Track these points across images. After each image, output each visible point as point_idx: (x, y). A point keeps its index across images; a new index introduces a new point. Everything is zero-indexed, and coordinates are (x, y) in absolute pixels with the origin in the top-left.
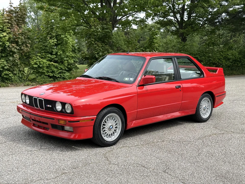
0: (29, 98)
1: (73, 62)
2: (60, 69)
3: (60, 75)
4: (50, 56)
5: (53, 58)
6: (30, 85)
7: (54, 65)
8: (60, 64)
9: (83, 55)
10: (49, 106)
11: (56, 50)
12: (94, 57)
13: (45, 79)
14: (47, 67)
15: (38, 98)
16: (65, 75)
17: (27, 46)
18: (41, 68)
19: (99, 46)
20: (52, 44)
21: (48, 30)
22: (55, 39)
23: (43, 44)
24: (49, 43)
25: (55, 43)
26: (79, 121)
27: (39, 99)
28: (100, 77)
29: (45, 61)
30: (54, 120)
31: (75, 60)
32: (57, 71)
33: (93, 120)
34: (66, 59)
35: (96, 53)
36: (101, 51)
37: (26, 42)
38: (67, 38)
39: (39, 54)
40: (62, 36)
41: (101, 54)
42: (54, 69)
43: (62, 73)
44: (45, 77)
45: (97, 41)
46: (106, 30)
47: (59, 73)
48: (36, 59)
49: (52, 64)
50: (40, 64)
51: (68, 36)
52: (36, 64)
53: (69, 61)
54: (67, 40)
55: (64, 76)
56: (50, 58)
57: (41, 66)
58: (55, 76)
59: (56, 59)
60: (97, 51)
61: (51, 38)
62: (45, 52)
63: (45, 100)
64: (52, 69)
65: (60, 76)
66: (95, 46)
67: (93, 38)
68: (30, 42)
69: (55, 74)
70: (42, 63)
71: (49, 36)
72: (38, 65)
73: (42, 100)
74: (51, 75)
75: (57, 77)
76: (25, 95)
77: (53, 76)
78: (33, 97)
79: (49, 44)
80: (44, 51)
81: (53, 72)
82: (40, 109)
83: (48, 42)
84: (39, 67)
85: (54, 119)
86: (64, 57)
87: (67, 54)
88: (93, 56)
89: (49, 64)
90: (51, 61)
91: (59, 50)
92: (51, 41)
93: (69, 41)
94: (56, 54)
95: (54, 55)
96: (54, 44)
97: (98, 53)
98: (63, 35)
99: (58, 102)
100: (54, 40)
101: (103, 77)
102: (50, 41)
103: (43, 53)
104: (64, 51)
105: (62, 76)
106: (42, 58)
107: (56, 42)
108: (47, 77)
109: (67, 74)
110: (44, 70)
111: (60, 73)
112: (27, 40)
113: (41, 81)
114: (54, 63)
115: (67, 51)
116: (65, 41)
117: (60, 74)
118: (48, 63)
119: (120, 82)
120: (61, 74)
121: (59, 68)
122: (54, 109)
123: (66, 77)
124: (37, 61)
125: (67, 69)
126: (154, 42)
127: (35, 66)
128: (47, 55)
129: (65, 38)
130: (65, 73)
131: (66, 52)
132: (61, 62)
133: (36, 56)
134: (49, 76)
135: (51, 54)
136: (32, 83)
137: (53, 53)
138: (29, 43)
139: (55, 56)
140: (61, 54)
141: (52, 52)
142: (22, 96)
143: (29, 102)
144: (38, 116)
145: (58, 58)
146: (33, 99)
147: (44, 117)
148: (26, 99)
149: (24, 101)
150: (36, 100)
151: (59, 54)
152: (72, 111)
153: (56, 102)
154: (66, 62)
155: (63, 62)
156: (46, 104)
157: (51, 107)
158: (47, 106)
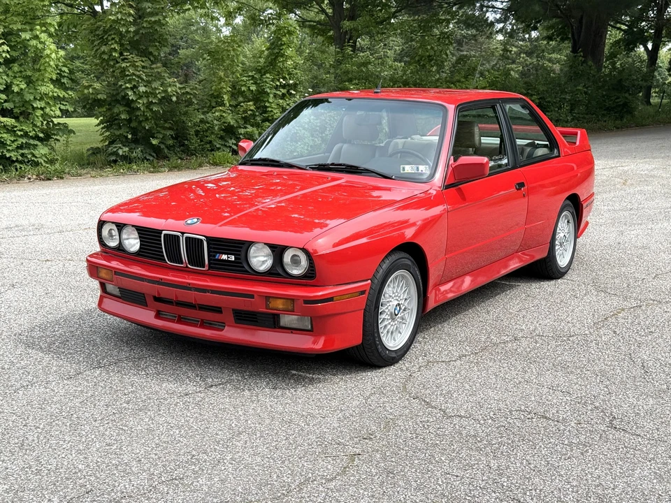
0: (139, 233)
2: (21, 136)
3: (22, 155)
7: (3, 123)
8: (22, 119)
9: (86, 91)
10: (224, 257)
11: (5, 77)
12: (119, 98)
15: (183, 233)
16: (36, 152)
19: (135, 67)
27: (186, 238)
28: (320, 165)
30: (253, 298)
31: (63, 107)
32: (13, 142)
33: (363, 292)
34: (37, 104)
35: (127, 85)
36: (142, 79)
38: (41, 43)
40: (26, 36)
41: (142, 89)
42: (5, 135)
43: (28, 146)
45: (127, 50)
47: (18, 148)
51: (43, 36)
53: (48, 110)
54: (40, 46)
55: (34, 155)
58: (8, 155)
59: (8, 105)
60: (130, 81)
65: (20, 158)
66: (124, 65)
67: (116, 42)
69: (8, 151)
73: (201, 240)
75: (14, 159)
77: (3, 157)
78: (161, 233)
82: (187, 267)
86: (32, 97)
87: (43, 89)
88: (118, 94)
91: (15, 77)
93: (47, 52)
94: (8, 90)
98: (25, 31)
99: (256, 245)
104: (29, 81)
105: (29, 156)
109: (42, 150)
111: (21, 147)
114: (4, 117)
115: (43, 81)
116: (32, 50)
117: (21, 151)
119: (393, 177)
120: (25, 151)
121: (19, 133)
122: (244, 267)
123: (40, 160)
125: (41, 135)
126: (283, 55)
129: (34, 42)
130: (35, 146)
131: (40, 83)
132: (21, 114)
139: (4, 96)
140: (21, 89)
142: (102, 228)
143: (140, 248)
144: (190, 289)
145: (14, 102)
146: (161, 237)
147: (213, 292)
148: (124, 236)
149: (113, 244)
150: (172, 241)
151: (16, 89)
152: (311, 270)
153: (250, 243)
154: (39, 113)
155: (30, 114)
156: (214, 252)
157: (233, 259)
158: (217, 257)
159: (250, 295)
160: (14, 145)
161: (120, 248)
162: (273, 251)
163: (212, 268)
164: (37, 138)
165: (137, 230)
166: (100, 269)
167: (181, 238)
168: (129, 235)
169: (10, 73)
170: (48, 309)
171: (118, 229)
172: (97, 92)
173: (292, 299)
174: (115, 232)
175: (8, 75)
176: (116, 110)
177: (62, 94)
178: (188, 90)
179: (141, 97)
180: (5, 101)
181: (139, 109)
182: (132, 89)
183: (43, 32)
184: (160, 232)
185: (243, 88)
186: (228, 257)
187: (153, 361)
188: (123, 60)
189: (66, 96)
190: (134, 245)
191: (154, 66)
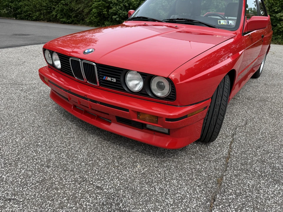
0: (59, 57)
10: (109, 79)
15: (82, 59)
26: (186, 116)
27: (84, 63)
28: (170, 19)
30: (128, 111)
33: (205, 108)
63: (99, 65)
73: (93, 66)
76: (50, 52)
78: (69, 58)
82: (86, 82)
99: (131, 72)
101: (178, 19)
119: (215, 27)
122: (122, 87)
142: (45, 52)
143: (61, 66)
144: (86, 99)
146: (69, 61)
147: (101, 103)
148: (54, 58)
149: (50, 62)
150: (76, 64)
152: (172, 95)
156: (102, 75)
157: (115, 81)
158: (104, 79)
159: (126, 110)
161: (53, 65)
162: (143, 78)
163: (102, 85)
165: (58, 55)
167: (80, 63)
173: (157, 117)
186: (112, 79)
190: (59, 64)
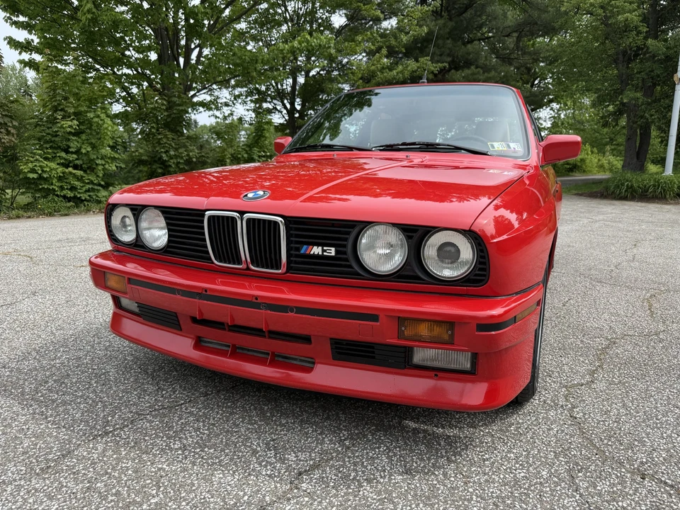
0: (166, 217)
1: (114, 168)
2: (88, 183)
3: (89, 196)
4: (63, 154)
5: (71, 159)
6: (23, 216)
7: (74, 174)
8: (88, 172)
9: (134, 154)
10: (317, 250)
11: (76, 143)
12: (156, 159)
13: (56, 204)
14: (60, 179)
15: (242, 213)
16: (99, 195)
17: (8, 133)
18: (46, 180)
19: (167, 138)
20: (69, 130)
21: (55, 101)
22: (73, 119)
23: (47, 131)
24: (62, 127)
25: (74, 127)
26: (513, 320)
27: (249, 220)
29: (53, 165)
30: (377, 321)
31: (117, 165)
32: (82, 187)
34: (99, 162)
35: (162, 150)
36: (172, 146)
37: (6, 124)
38: (101, 120)
39: (40, 152)
40: (91, 115)
41: (172, 153)
42: (76, 183)
43: (93, 190)
44: (56, 199)
46: (181, 108)
47: (86, 191)
48: (32, 162)
49: (70, 173)
50: (43, 171)
51: (103, 116)
52: (33, 171)
53: (107, 166)
54: (100, 122)
55: (97, 196)
56: (65, 159)
57: (45, 176)
58: (79, 196)
59: (78, 162)
60: (163, 148)
61: (64, 118)
62: (51, 147)
63: (293, 221)
64: (70, 183)
65: (88, 198)
66: (159, 137)
67: (154, 123)
68: (16, 123)
69: (79, 193)
70: (48, 170)
71: (60, 113)
72: (37, 173)
73: (276, 223)
74: (70, 194)
75: (83, 198)
76: (132, 210)
77: (75, 197)
78: (204, 215)
79: (62, 130)
80: (51, 144)
81: (73, 188)
83: (59, 125)
84: (41, 177)
85: (374, 318)
86: (95, 157)
87: (103, 151)
88: (156, 157)
89: (63, 173)
90: (67, 166)
91: (83, 143)
92: (66, 123)
93: (105, 126)
94: (78, 152)
95: (72, 153)
96: (73, 131)
97: (166, 152)
98: (90, 112)
99: (377, 228)
100: (71, 121)
101: (404, 144)
102: (62, 123)
103: (47, 148)
104: (94, 147)
105: (94, 197)
106: (46, 159)
107: (77, 125)
108: (61, 199)
110: (52, 184)
111: (88, 191)
112: (9, 119)
113: (49, 208)
114: (74, 169)
115: (103, 145)
116: (95, 125)
117: (88, 194)
118: (60, 169)
119: (489, 153)
120: (91, 194)
121: (87, 181)
122: (350, 266)
123: (102, 199)
124: (36, 166)
125: (103, 183)
126: (264, 137)
127: (31, 176)
128: (58, 152)
129: (96, 120)
130: (98, 191)
131: (101, 147)
132: (88, 168)
133: (33, 155)
134: (64, 197)
135: (67, 152)
136: (25, 212)
137: (71, 150)
138: (14, 127)
139: (75, 156)
140: (88, 152)
141: (69, 147)
142: (111, 215)
143: (169, 241)
144: (257, 306)
145: (83, 160)
146: (203, 222)
147: (300, 310)
148: (143, 224)
149: (128, 237)
150: (224, 227)
151: (84, 151)
152: (480, 270)
153: (366, 225)
154: (100, 168)
155: (94, 168)
156: (297, 242)
157: (333, 254)
158: (302, 252)
159: (371, 316)
160: (84, 189)
161: (138, 244)
162: (409, 238)
163: (294, 269)
164: (100, 185)
165: (163, 212)
166: (108, 276)
167: (239, 223)
168: (151, 222)
169: (80, 140)
170: (61, 321)
171: (134, 215)
172: (141, 154)
173: (450, 323)
174: (130, 221)
175: (78, 142)
176: (154, 167)
177: (117, 156)
178: (203, 154)
179: (172, 158)
180: (77, 159)
181: (170, 166)
182: (165, 152)
183: (102, 113)
184: (201, 213)
185: (239, 156)
186: (323, 251)
187: (191, 413)
188: (159, 134)
189: (120, 157)
190: (159, 237)
191: (180, 138)
